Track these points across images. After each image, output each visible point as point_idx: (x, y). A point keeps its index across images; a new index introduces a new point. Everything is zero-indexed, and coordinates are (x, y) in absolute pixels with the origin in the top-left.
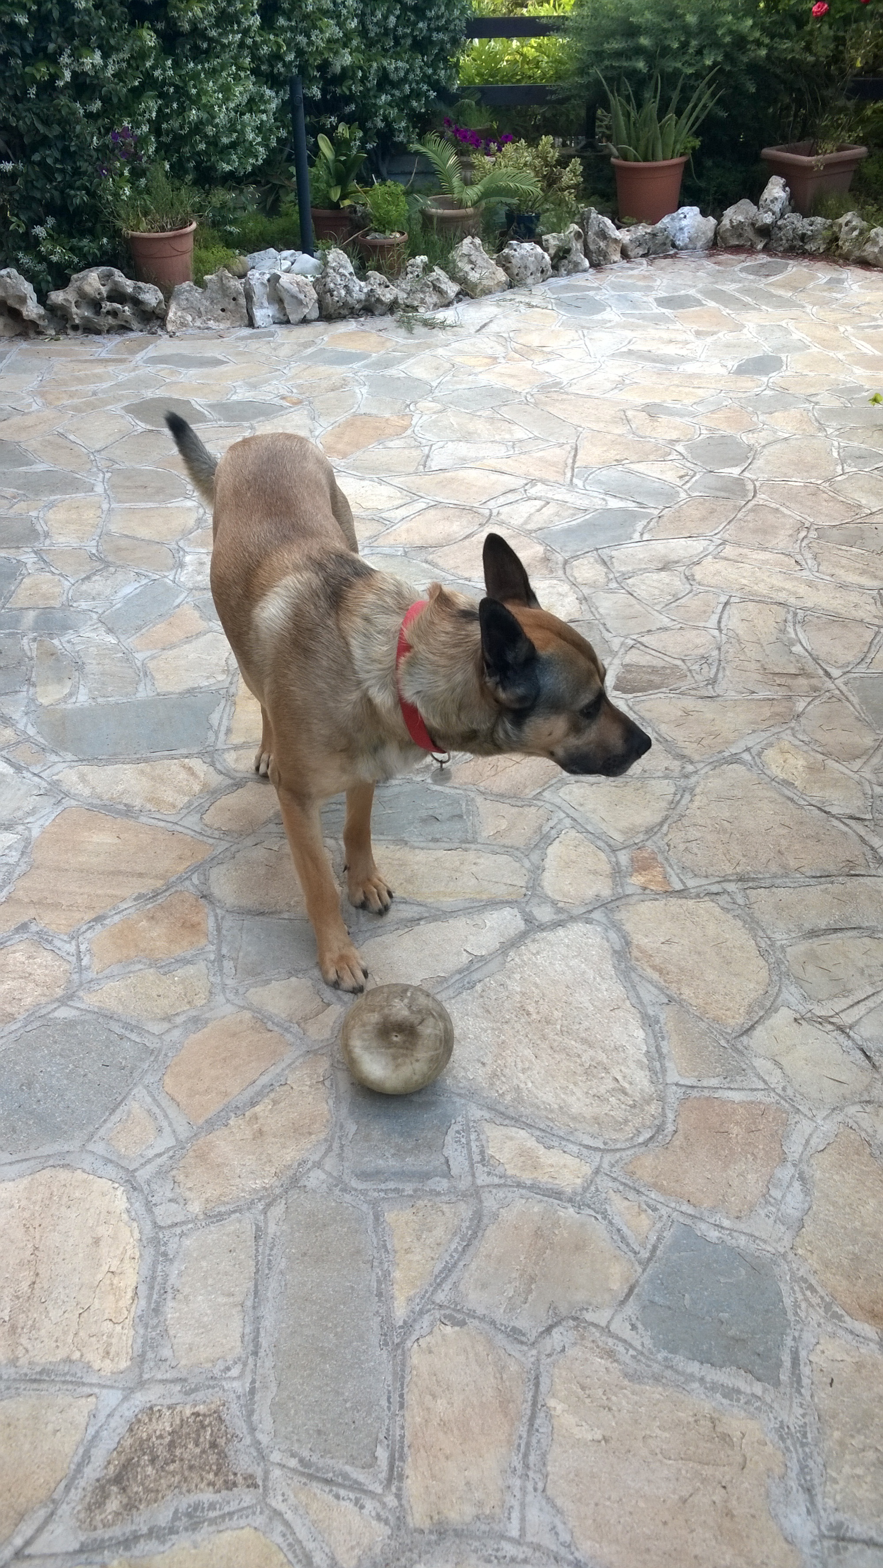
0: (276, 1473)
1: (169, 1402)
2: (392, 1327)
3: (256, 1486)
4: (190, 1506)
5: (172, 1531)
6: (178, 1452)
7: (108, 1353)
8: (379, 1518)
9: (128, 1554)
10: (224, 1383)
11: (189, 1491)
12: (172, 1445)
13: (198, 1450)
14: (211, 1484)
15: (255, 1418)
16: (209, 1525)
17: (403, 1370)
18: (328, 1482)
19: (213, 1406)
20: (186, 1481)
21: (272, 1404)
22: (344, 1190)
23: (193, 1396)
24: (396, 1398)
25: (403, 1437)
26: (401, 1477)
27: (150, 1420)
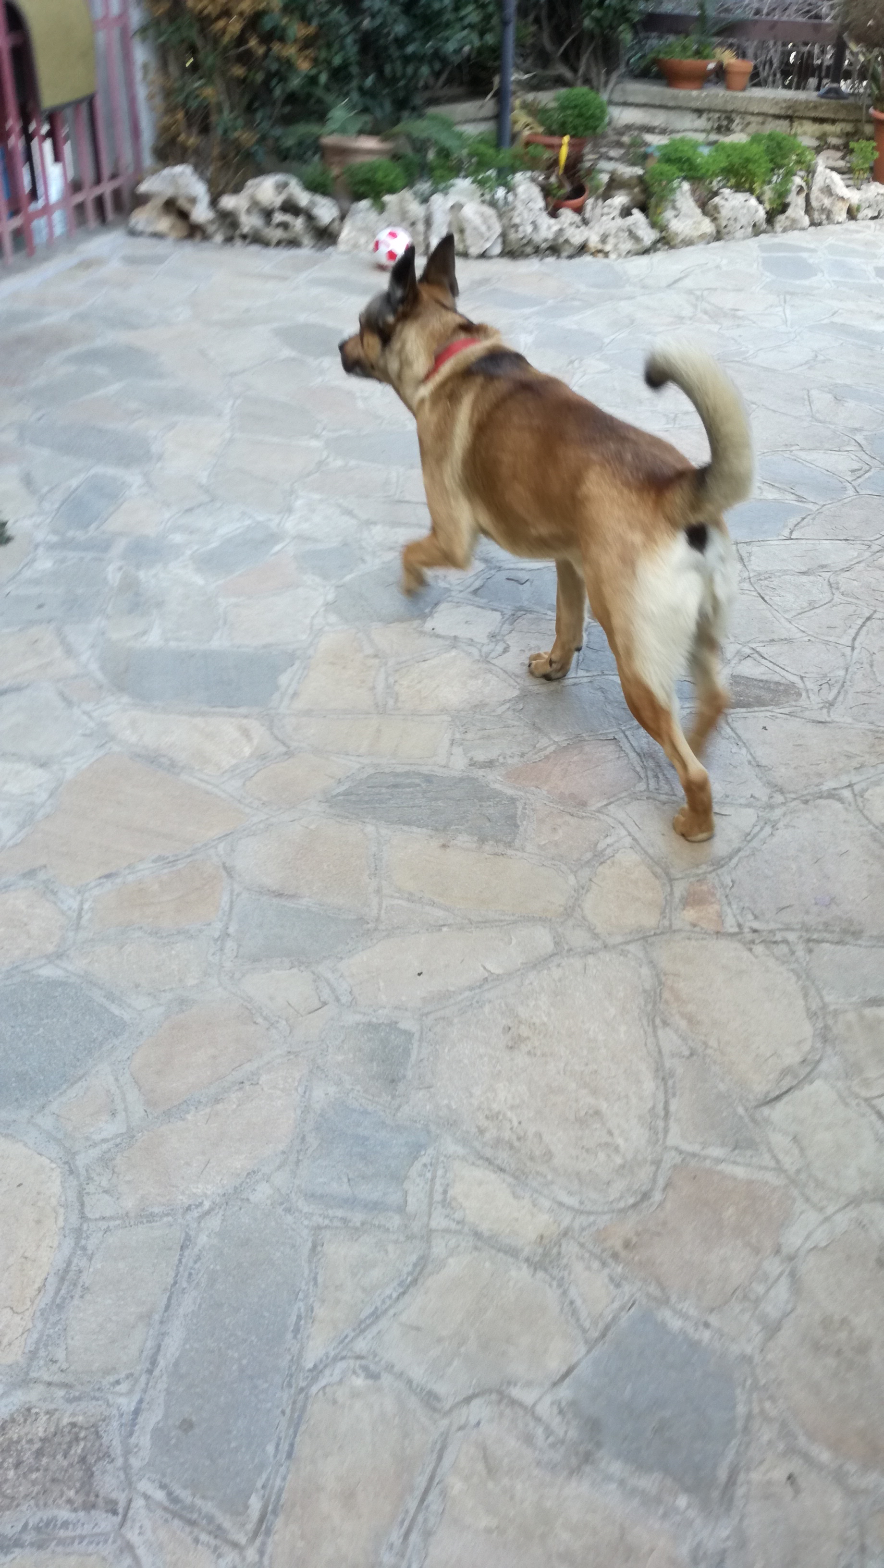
0: (139, 1503)
1: (49, 1407)
2: (300, 1369)
3: (115, 1512)
4: (41, 1520)
5: (18, 1543)
6: (44, 1461)
10: (110, 1397)
12: (40, 1452)
13: (65, 1463)
14: (70, 1501)
15: (133, 1440)
16: (58, 1545)
17: (300, 1417)
18: (189, 1523)
19: (93, 1420)
20: (45, 1492)
21: (155, 1426)
22: (288, 1210)
23: (74, 1404)
24: (285, 1447)
25: (281, 1490)
26: (268, 1532)
27: (25, 1421)
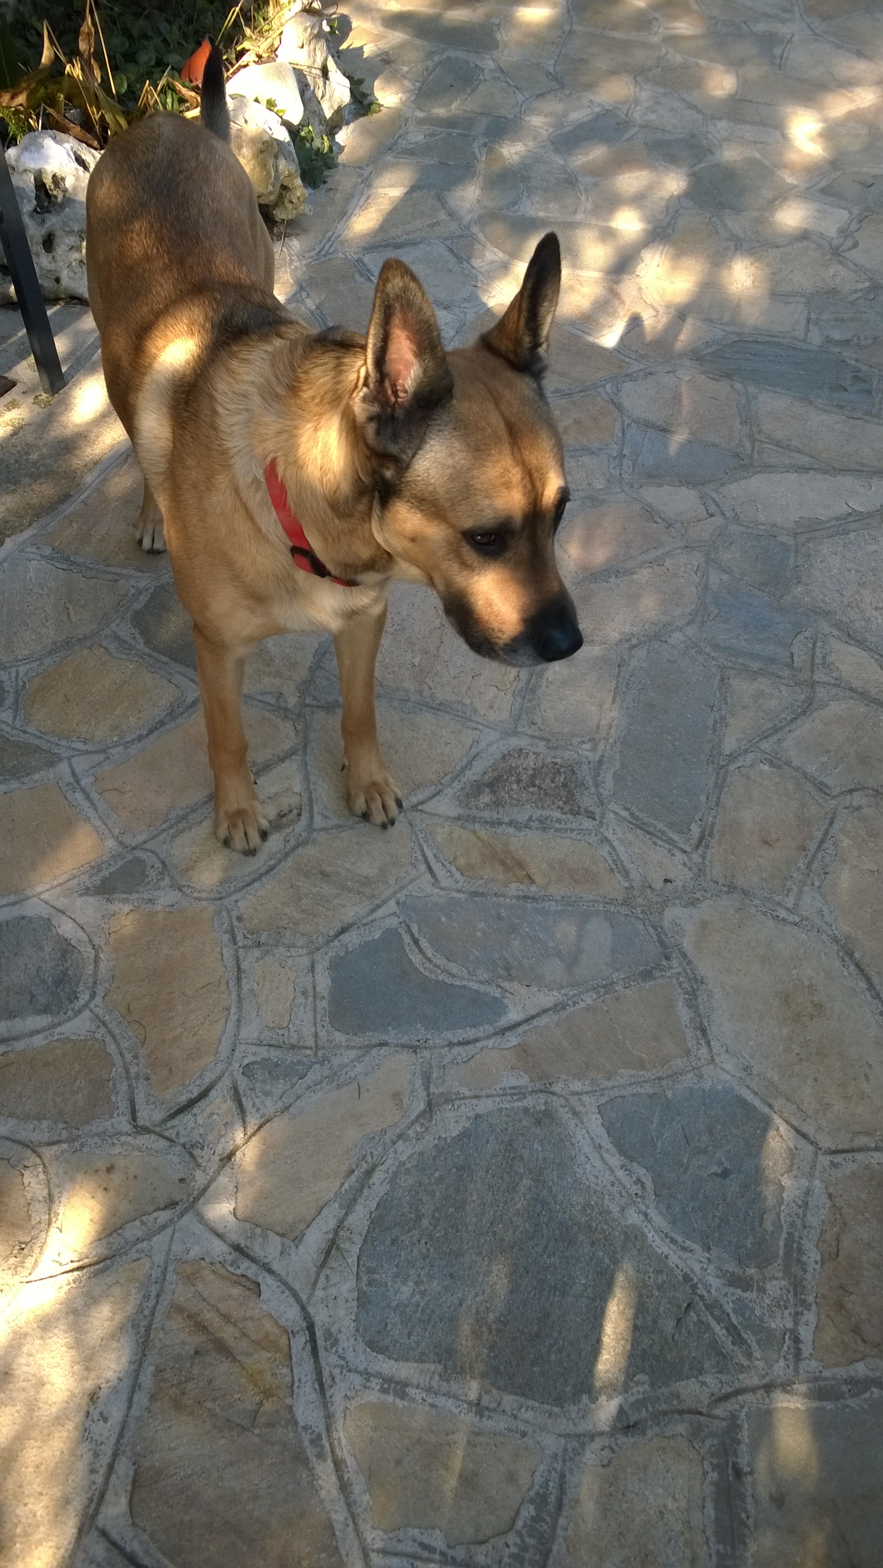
0: (611, 816)
1: (535, 750)
2: (721, 754)
3: (594, 819)
4: (542, 815)
5: (527, 826)
6: (538, 782)
7: (491, 707)
8: (684, 864)
9: (493, 830)
11: (543, 807)
12: (533, 776)
13: (553, 785)
14: (560, 808)
15: (600, 778)
16: (555, 831)
17: (724, 783)
18: (649, 833)
19: (569, 763)
20: (541, 800)
21: (615, 773)
22: (699, 653)
23: (554, 751)
24: (714, 799)
25: (714, 823)
26: (707, 847)
27: (519, 756)
